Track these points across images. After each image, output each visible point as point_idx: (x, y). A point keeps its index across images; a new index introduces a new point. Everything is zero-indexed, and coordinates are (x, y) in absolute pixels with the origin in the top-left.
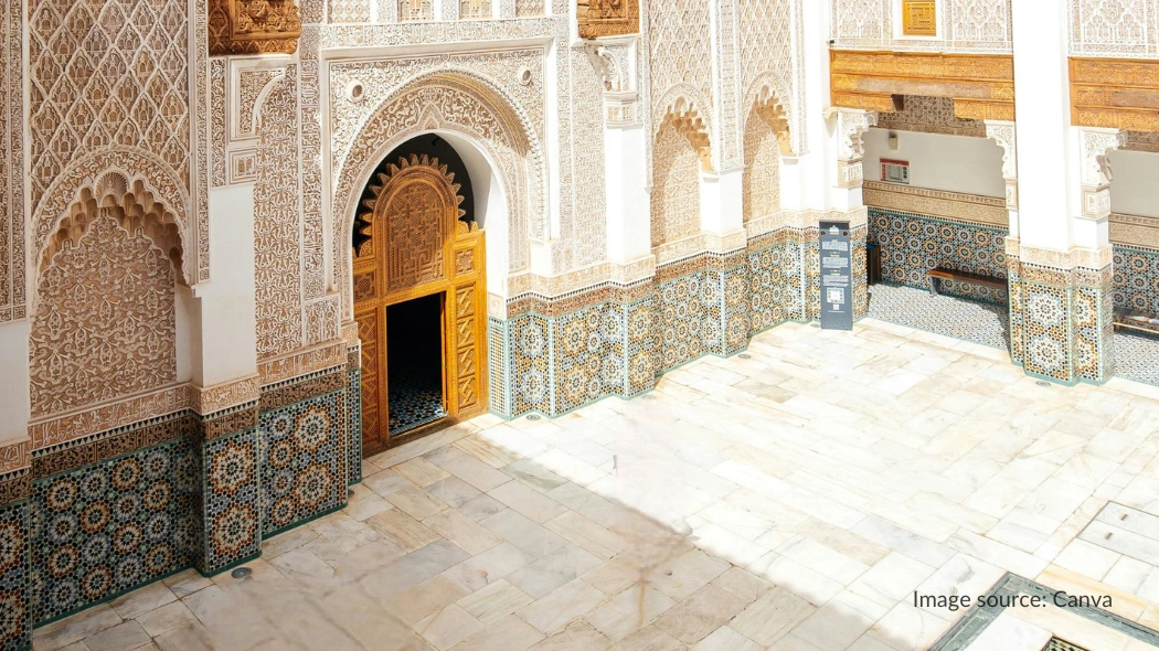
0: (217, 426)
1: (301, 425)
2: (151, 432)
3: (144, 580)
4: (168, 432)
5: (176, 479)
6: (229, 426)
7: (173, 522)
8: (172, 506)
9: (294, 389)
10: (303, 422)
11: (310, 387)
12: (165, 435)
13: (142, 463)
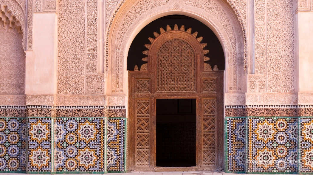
0: (33, 111)
1: (81, 128)
2: (12, 111)
3: (7, 170)
4: (19, 113)
5: (21, 134)
6: (39, 113)
7: (20, 151)
8: (20, 144)
9: (78, 111)
10: (82, 127)
11: (86, 112)
12: (17, 114)
13: (7, 123)
